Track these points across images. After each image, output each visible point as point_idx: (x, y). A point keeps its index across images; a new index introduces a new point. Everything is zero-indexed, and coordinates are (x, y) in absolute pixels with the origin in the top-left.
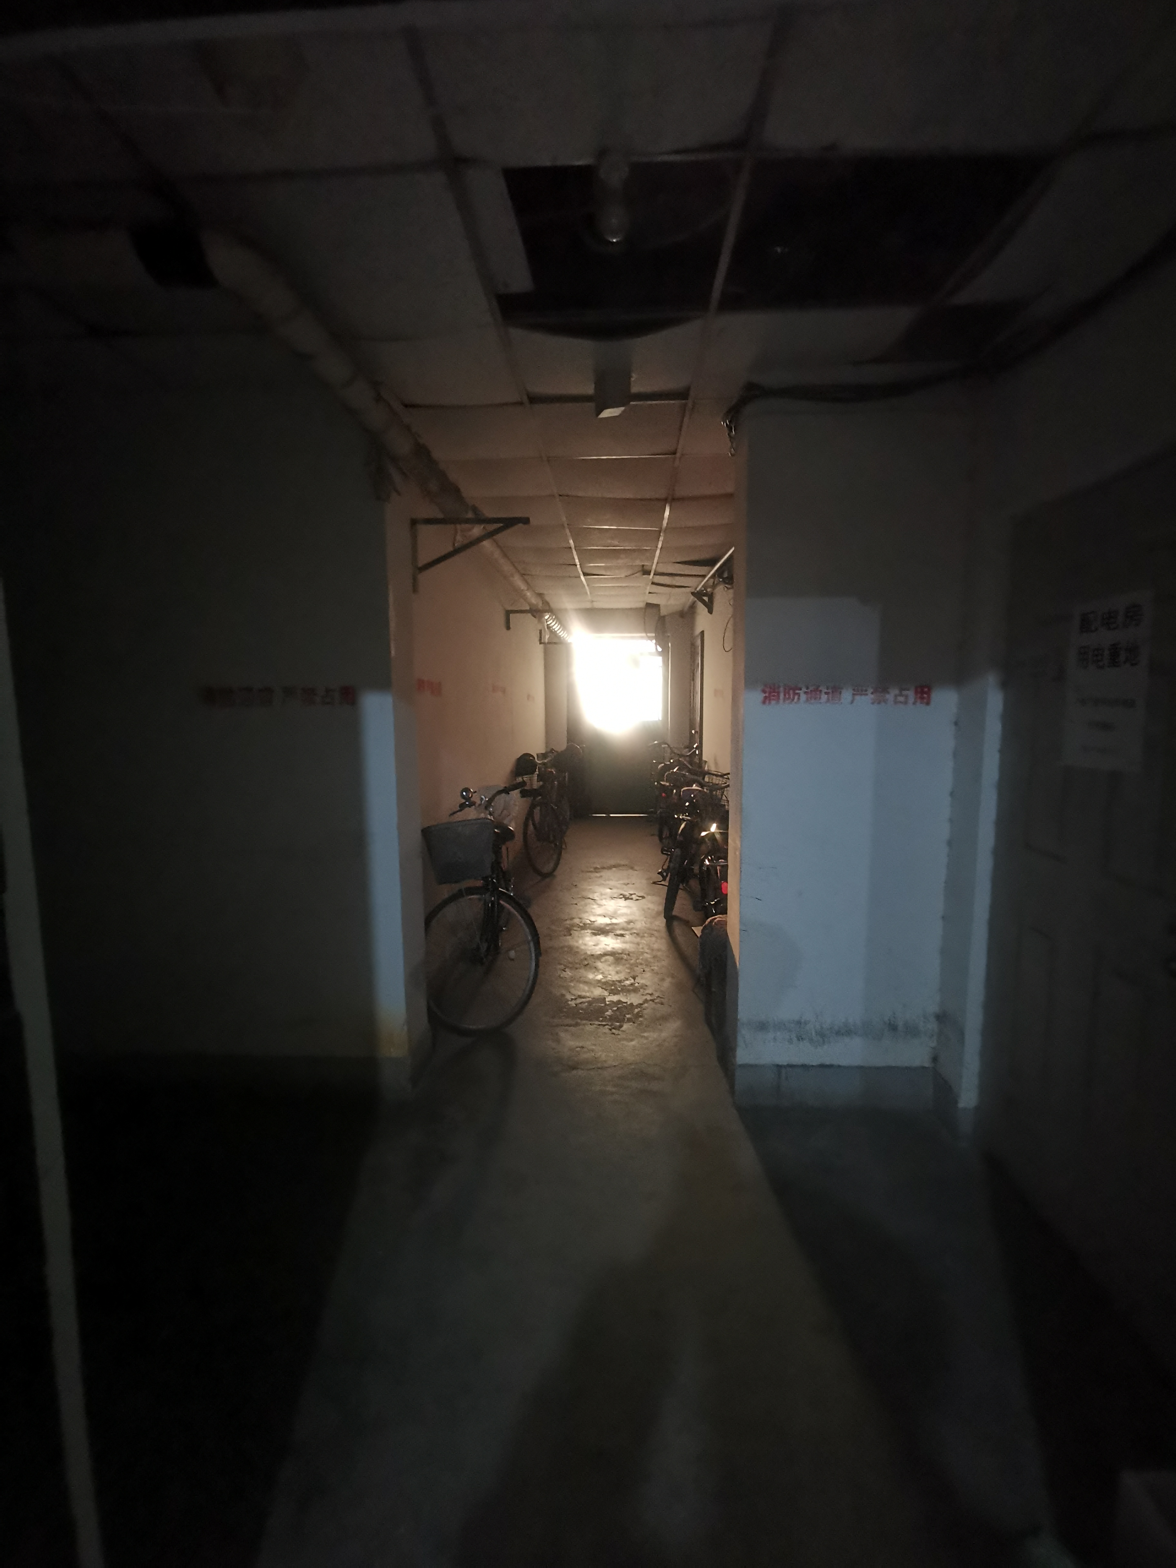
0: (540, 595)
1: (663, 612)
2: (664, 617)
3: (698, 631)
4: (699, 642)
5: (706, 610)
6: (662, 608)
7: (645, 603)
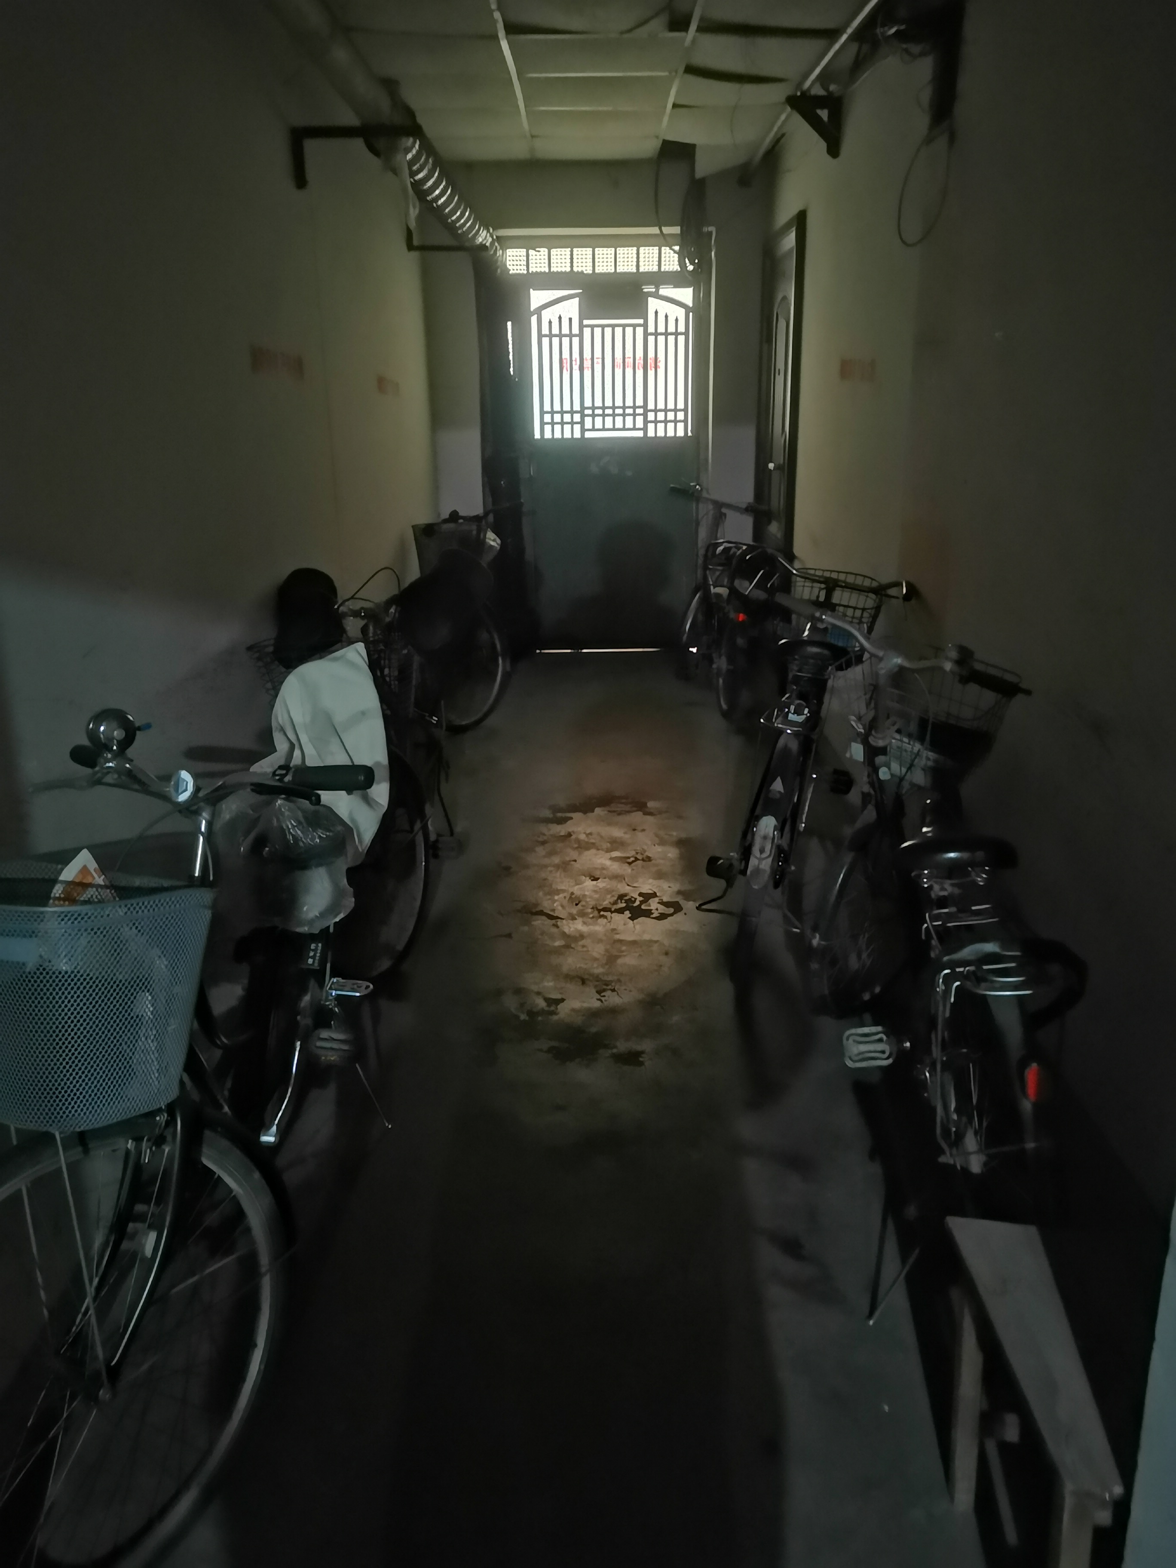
0: (390, 85)
1: (703, 167)
2: (702, 182)
3: (785, 212)
4: (790, 241)
5: (823, 145)
6: (699, 155)
7: (661, 142)
